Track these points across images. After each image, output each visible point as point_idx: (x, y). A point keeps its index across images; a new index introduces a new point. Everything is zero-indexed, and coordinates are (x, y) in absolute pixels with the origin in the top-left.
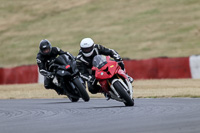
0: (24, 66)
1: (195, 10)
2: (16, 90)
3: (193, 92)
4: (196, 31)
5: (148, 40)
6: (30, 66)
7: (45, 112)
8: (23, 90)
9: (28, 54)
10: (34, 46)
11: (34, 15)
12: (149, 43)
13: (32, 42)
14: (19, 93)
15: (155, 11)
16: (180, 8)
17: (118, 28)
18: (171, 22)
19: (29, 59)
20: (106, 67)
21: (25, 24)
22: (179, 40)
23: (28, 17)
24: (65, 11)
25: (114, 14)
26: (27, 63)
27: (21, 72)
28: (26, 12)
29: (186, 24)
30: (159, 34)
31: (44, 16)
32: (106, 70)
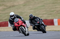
0: (4, 22)
1: (56, 5)
2: (2, 29)
3: (55, 29)
4: (56, 11)
5: (41, 14)
7: (10, 35)
8: (4, 29)
9: (5, 18)
10: (7, 16)
11: (7, 7)
16: (51, 5)
18: (48, 9)
19: (6, 20)
21: (4, 9)
24: (16, 5)
25: (31, 6)
26: (5, 21)
27: (3, 23)
28: (5, 6)
29: (52, 10)
30: (45, 12)
31: (10, 7)
32: (18, 24)
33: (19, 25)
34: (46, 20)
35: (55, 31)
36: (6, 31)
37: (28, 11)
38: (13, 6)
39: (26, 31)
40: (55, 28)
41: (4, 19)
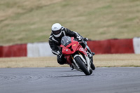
0: (17, 45)
2: (11, 61)
3: (136, 63)
4: (138, 20)
5: (104, 27)
6: (21, 45)
7: (32, 77)
9: (20, 37)
11: (25, 9)
12: (105, 29)
13: (22, 28)
14: (14, 63)
15: (109, 7)
17: (83, 18)
18: (120, 14)
20: (70, 45)
21: (18, 15)
22: (126, 27)
23: (20, 11)
24: (46, 6)
25: (80, 8)
26: (19, 42)
27: (15, 49)
28: (19, 7)
29: (130, 16)
31: (31, 10)
32: (70, 48)
33: (72, 50)
34: (116, 39)
35: (137, 67)
36: (23, 68)
37: (73, 19)
38: (39, 7)
39: (87, 65)
40: (137, 60)
41: (17, 37)
